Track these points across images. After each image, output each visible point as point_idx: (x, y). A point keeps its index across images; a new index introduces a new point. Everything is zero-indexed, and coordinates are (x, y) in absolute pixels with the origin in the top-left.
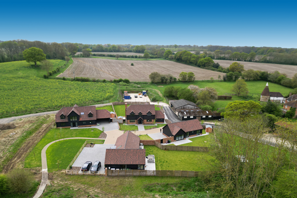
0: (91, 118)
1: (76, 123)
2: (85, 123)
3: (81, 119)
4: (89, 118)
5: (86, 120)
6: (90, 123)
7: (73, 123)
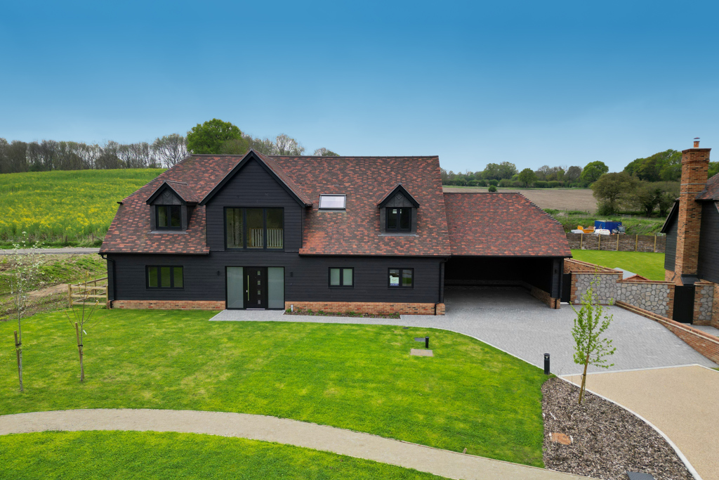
0: (401, 237)
1: (276, 279)
2: (348, 281)
3: (315, 244)
4: (387, 236)
5: (354, 249)
6: (394, 281)
7: (247, 271)
